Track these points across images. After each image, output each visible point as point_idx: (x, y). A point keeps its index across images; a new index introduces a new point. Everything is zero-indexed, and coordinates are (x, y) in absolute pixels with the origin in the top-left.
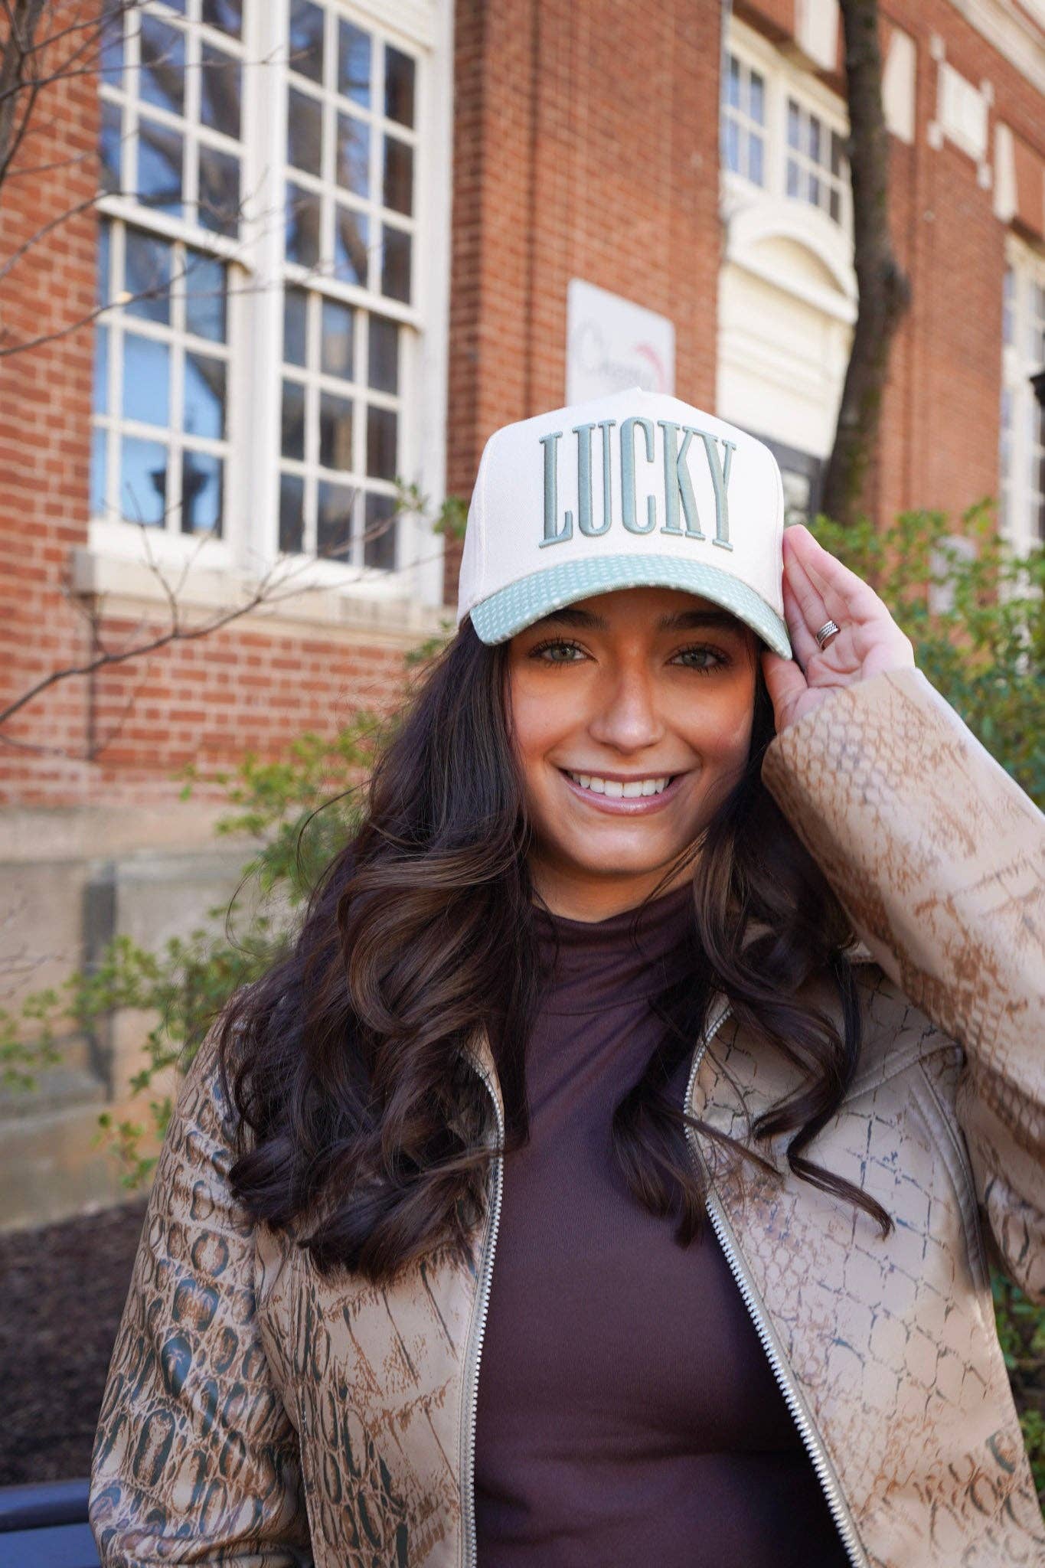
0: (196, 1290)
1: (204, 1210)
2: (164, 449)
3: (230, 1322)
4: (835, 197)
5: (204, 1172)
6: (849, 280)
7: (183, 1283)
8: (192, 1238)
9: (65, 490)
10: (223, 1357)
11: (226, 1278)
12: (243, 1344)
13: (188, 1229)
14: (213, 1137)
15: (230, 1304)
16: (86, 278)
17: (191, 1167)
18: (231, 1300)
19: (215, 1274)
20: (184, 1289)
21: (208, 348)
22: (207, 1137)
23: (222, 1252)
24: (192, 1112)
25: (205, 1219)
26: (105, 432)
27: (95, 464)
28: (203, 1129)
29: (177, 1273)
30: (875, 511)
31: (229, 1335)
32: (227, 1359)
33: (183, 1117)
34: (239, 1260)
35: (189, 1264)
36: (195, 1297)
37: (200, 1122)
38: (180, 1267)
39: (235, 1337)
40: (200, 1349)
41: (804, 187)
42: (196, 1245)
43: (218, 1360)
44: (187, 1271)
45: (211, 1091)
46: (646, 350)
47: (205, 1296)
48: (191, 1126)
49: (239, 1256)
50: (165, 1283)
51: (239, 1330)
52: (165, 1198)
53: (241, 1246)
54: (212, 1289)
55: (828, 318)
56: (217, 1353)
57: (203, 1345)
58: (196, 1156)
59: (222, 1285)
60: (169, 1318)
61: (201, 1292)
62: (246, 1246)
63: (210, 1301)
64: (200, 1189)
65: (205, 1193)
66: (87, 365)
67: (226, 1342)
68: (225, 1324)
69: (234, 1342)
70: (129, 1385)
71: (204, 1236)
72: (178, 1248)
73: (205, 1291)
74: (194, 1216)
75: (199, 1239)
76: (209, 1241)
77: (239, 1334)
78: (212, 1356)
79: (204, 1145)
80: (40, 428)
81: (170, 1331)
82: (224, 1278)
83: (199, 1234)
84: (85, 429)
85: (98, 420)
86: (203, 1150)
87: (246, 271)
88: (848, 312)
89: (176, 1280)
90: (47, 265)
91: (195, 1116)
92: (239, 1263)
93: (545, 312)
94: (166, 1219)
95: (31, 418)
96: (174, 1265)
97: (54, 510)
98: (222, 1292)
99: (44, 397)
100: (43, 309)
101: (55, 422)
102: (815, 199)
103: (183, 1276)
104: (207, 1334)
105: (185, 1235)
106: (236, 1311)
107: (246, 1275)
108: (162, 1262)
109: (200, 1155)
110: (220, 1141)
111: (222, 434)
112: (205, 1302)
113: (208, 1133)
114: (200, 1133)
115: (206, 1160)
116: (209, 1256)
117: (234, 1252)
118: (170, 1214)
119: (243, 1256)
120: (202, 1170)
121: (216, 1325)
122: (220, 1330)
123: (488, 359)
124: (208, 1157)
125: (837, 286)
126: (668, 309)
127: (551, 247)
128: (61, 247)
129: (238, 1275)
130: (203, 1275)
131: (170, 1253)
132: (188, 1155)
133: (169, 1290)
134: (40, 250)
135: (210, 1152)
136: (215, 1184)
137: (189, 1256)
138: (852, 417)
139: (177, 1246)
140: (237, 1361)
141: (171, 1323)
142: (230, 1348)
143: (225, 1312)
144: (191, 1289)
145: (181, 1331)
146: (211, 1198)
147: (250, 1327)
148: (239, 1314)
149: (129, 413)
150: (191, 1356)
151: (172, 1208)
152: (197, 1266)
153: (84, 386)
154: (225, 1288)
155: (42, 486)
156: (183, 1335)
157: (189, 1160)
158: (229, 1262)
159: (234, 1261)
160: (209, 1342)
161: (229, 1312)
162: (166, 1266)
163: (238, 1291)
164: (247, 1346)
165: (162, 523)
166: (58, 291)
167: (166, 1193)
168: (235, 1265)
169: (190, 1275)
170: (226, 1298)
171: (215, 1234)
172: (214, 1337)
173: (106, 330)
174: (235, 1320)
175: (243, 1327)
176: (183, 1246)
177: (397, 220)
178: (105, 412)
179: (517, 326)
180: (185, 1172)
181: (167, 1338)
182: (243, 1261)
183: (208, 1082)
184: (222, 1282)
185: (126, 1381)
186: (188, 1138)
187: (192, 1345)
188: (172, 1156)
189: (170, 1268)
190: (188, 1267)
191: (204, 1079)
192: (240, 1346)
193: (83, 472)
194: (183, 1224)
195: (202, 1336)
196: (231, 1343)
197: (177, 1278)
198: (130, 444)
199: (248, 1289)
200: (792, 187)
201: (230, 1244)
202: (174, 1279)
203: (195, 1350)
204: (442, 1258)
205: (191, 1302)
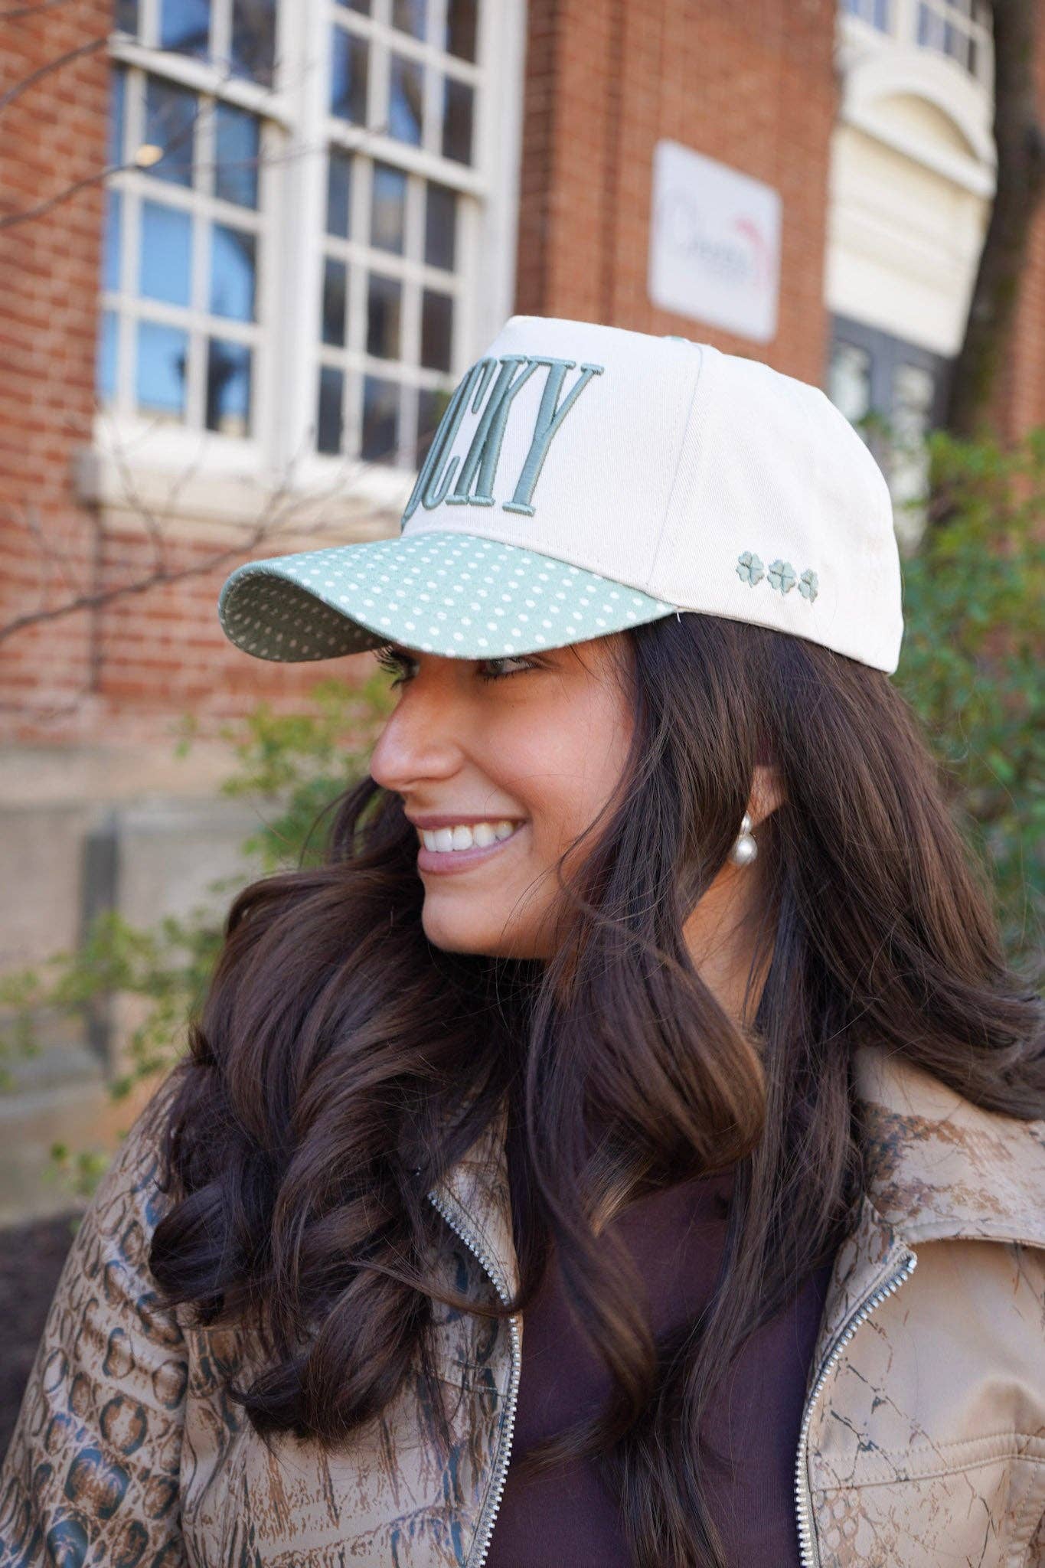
0: (101, 1467)
1: (122, 1368)
2: (182, 335)
3: (140, 1514)
4: (972, 46)
5: (126, 1317)
6: (985, 146)
7: (85, 1453)
8: (104, 1397)
9: (70, 381)
10: (128, 1554)
11: (142, 1457)
12: (155, 1543)
13: (97, 1386)
14: (139, 1272)
15: (143, 1492)
16: (97, 135)
17: (109, 1306)
18: (144, 1486)
19: (128, 1451)
20: (85, 1462)
21: (238, 217)
22: (132, 1271)
23: (139, 1423)
24: (115, 1230)
25: (121, 1378)
26: (115, 315)
27: (103, 350)
28: (129, 1258)
29: (79, 1436)
30: (1005, 422)
31: (137, 1530)
32: (132, 1557)
33: (103, 1233)
34: (160, 1437)
35: (96, 1429)
36: (99, 1476)
37: (123, 1248)
38: (84, 1429)
39: (144, 1534)
40: (99, 1539)
41: (937, 34)
42: (106, 1409)
43: (121, 1558)
44: (93, 1437)
45: (143, 1210)
46: (747, 227)
47: (111, 1476)
48: (111, 1251)
49: (160, 1433)
50: (59, 1446)
51: (151, 1524)
52: (71, 1333)
53: (165, 1421)
54: (122, 1470)
55: (958, 189)
56: (119, 1549)
57: (104, 1535)
58: (115, 1294)
59: (135, 1467)
60: (60, 1494)
61: (107, 1470)
62: (170, 1420)
63: (118, 1484)
64: (117, 1339)
65: (124, 1346)
66: (94, 236)
67: (132, 1538)
68: (132, 1516)
69: (143, 1540)
70: (10, 1558)
71: (118, 1400)
72: (84, 1405)
73: (112, 1471)
74: (107, 1372)
75: (111, 1402)
76: (124, 1408)
77: (150, 1532)
78: (114, 1551)
79: (127, 1283)
80: (39, 309)
81: (61, 1511)
82: (139, 1459)
83: (111, 1395)
84: (92, 311)
85: (109, 300)
86: (125, 1290)
87: (285, 130)
88: (982, 180)
89: (76, 1447)
90: (50, 119)
91: (118, 1237)
92: (159, 1441)
93: (629, 179)
94: (72, 1361)
95: (30, 296)
96: (76, 1426)
97: (56, 404)
98: (134, 1476)
99: (44, 273)
100: (44, 170)
101: (59, 302)
102: (948, 49)
103: (87, 1443)
104: (110, 1524)
105: (94, 1392)
106: (148, 1501)
107: (168, 1455)
108: (60, 1417)
109: (122, 1295)
110: (149, 1280)
111: (252, 315)
112: (111, 1484)
113: (133, 1265)
114: (124, 1265)
115: (128, 1303)
116: (122, 1424)
117: (155, 1426)
118: (77, 1358)
119: (166, 1432)
120: (123, 1314)
121: (122, 1516)
122: (126, 1523)
123: (562, 234)
124: (132, 1301)
125: (968, 149)
126: (771, 174)
127: (637, 102)
128: (67, 98)
129: (157, 1455)
130: (112, 1449)
131: (73, 1407)
132: (106, 1288)
133: (64, 1457)
134: (43, 101)
135: (134, 1295)
136: (138, 1335)
137: (96, 1418)
138: (984, 310)
139: (82, 1400)
140: (144, 1562)
141: (62, 1501)
142: (137, 1544)
143: (135, 1502)
144: (94, 1464)
145: (77, 1513)
146: (132, 1354)
147: (167, 1522)
148: (153, 1505)
149: (148, 290)
150: (87, 1547)
151: (80, 1353)
152: (106, 1435)
153: (93, 260)
154: (139, 1470)
155: (41, 376)
156: (79, 1519)
157: (107, 1296)
158: (147, 1438)
159: (154, 1438)
160: (111, 1533)
161: (140, 1502)
162: (64, 1424)
163: (155, 1477)
164: (160, 1546)
165: (181, 417)
166: (65, 149)
167: (73, 1327)
168: (155, 1443)
169: (96, 1444)
170: (138, 1483)
171: (133, 1401)
172: (118, 1529)
173: (117, 197)
174: (147, 1512)
175: (155, 1523)
176: (89, 1405)
177: (460, 70)
178: (116, 287)
179: (595, 195)
180: (98, 1311)
181: (55, 1519)
182: (164, 1440)
183: (139, 1196)
184: (135, 1462)
185: (7, 1551)
186: (107, 1267)
187: (89, 1533)
188: (83, 1280)
189: (70, 1429)
190: (93, 1432)
191: (134, 1191)
192: (150, 1545)
193: (90, 360)
194: (93, 1377)
195: (104, 1525)
196: (138, 1539)
197: (78, 1444)
198: (148, 329)
199: (169, 1474)
200: (922, 35)
201: (150, 1416)
202: (73, 1444)
203: (93, 1540)
204: (422, 1529)
205: (92, 1481)
